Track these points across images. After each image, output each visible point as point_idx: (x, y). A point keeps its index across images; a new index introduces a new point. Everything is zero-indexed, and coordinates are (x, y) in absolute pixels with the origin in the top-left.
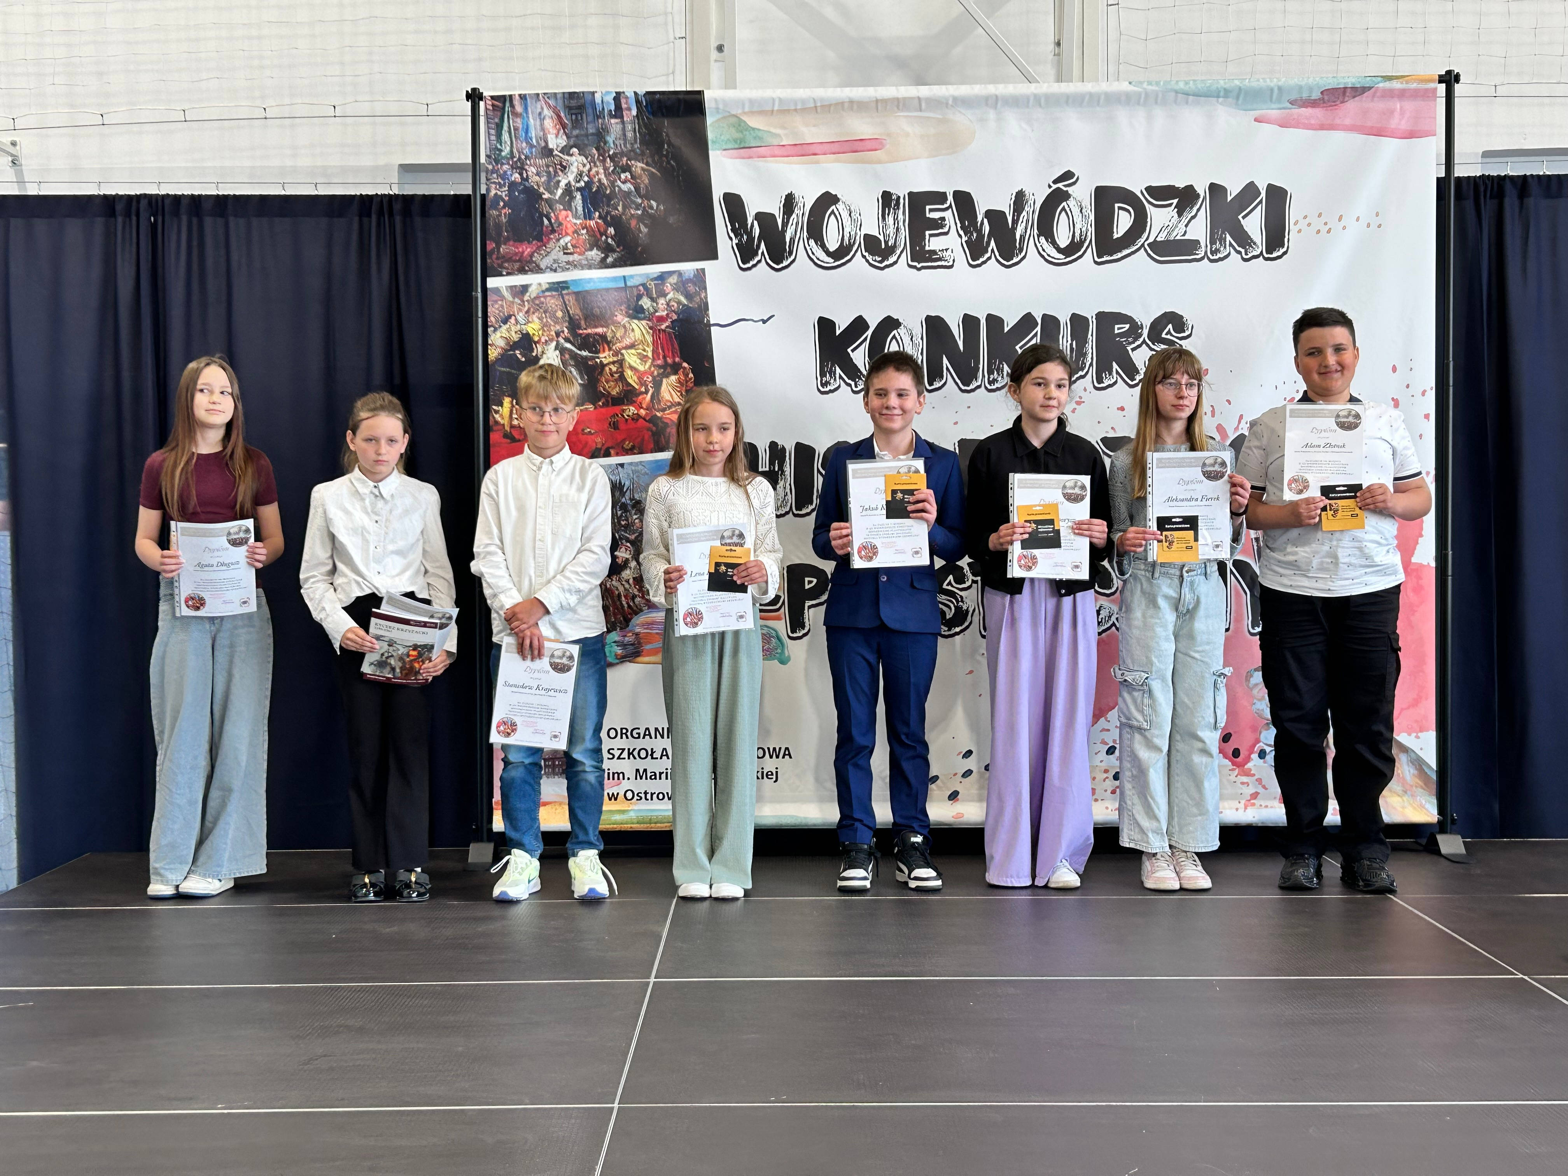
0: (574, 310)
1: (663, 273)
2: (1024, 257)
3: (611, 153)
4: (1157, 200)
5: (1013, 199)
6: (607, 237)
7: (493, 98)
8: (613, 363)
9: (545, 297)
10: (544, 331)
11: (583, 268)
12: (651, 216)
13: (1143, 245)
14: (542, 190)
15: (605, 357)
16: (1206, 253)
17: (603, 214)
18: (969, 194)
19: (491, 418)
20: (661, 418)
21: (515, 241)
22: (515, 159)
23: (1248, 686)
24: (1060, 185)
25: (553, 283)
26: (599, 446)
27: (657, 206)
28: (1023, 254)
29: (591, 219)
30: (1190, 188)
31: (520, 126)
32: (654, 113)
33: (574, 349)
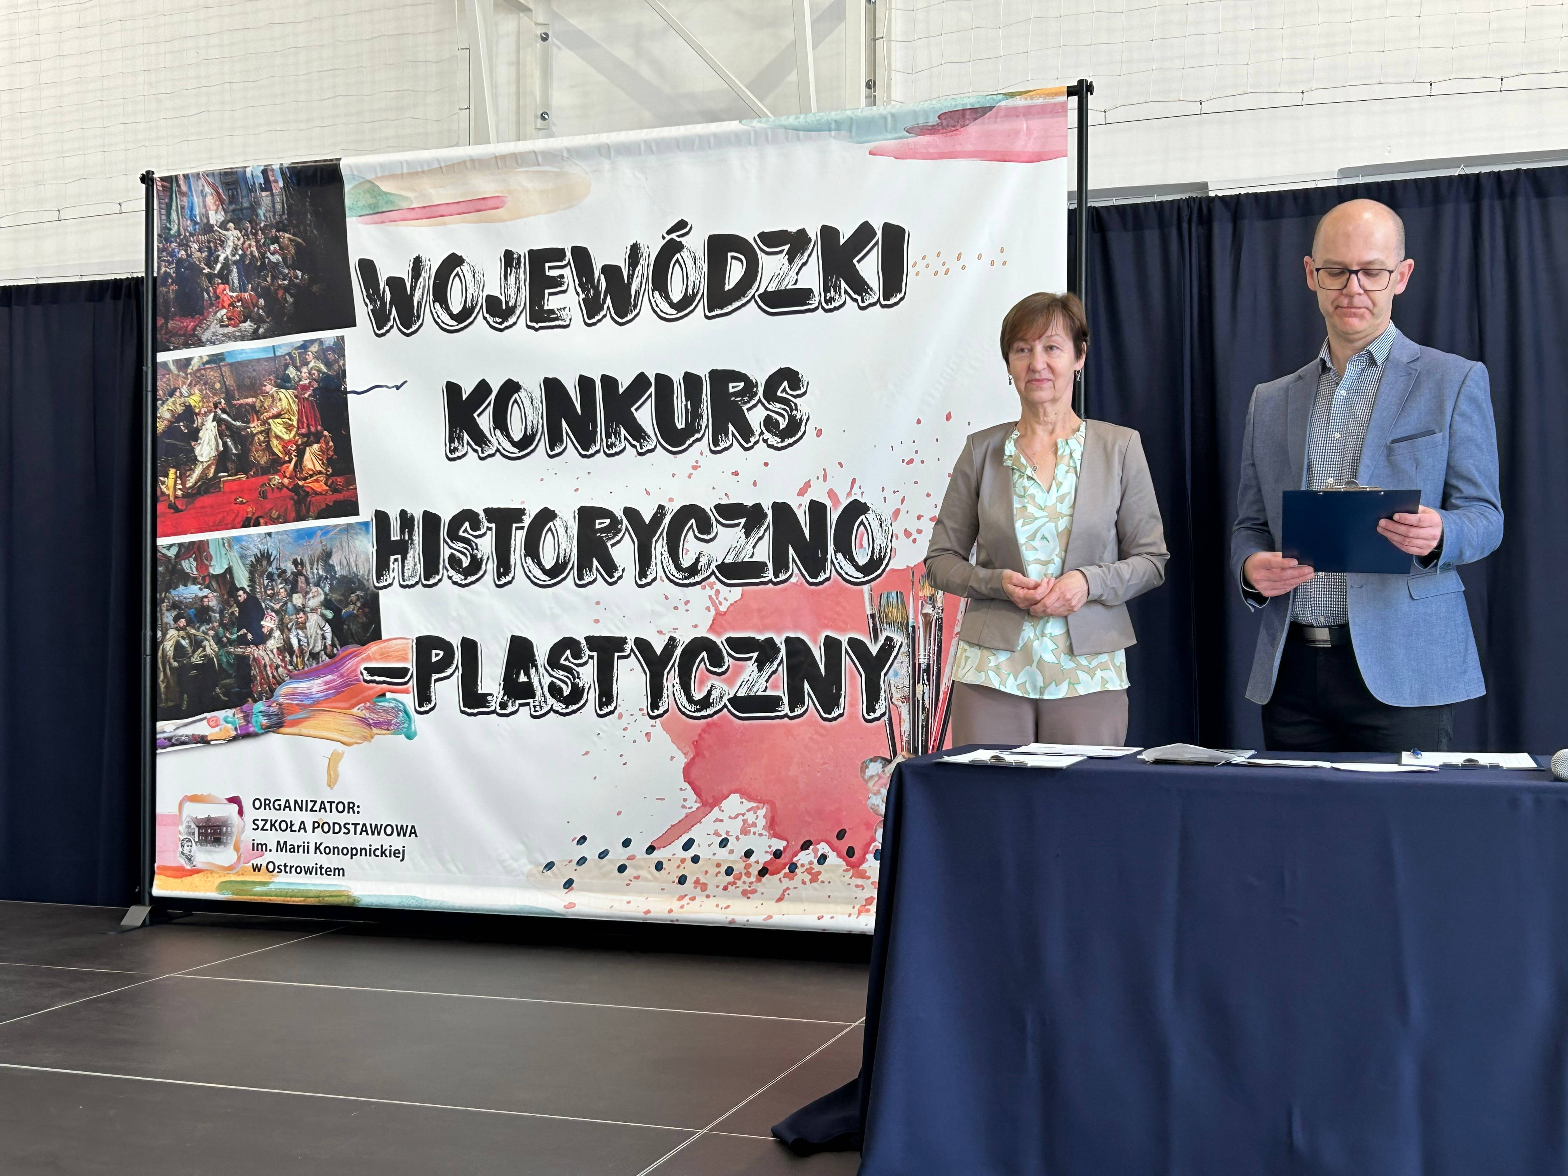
0: (230, 382)
1: (306, 341)
2: (638, 314)
3: (262, 225)
4: (769, 247)
5: (628, 252)
6: (259, 308)
7: (162, 179)
8: (261, 432)
9: (205, 369)
10: (204, 403)
11: (236, 339)
12: (296, 285)
13: (753, 296)
14: (202, 265)
15: (255, 427)
16: (820, 302)
17: (255, 285)
18: (586, 249)
19: (158, 489)
20: (303, 487)
21: (181, 316)
22: (182, 237)
23: (864, 779)
24: (673, 236)
25: (213, 355)
26: (250, 516)
27: (302, 276)
28: (637, 311)
29: (245, 292)
30: (802, 233)
31: (186, 204)
32: (299, 184)
33: (229, 419)
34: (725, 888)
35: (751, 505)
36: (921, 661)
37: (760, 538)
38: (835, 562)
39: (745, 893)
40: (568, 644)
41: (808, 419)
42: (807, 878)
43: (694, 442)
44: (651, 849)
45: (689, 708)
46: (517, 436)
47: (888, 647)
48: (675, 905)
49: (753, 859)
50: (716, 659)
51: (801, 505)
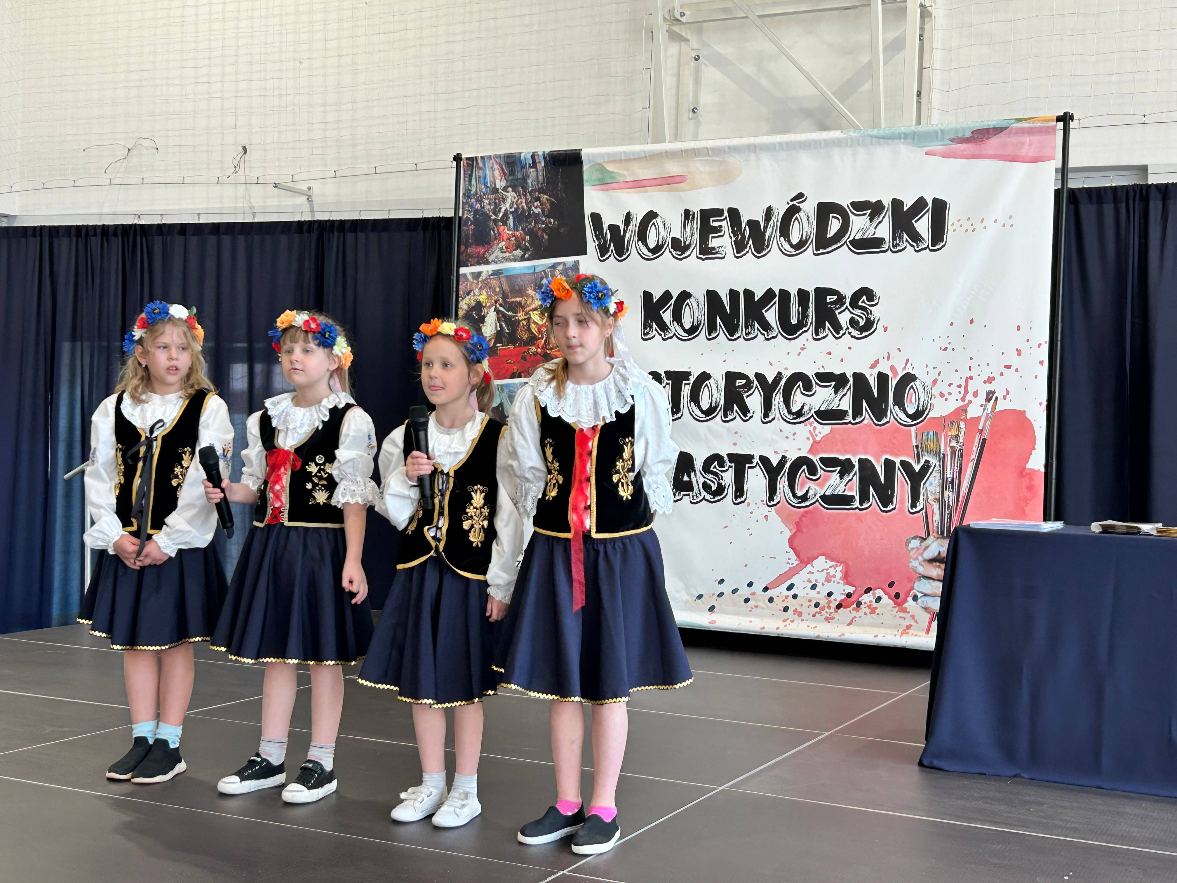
0: (506, 287)
1: (555, 264)
2: (769, 251)
3: (530, 190)
4: (857, 211)
5: (765, 212)
6: (525, 242)
7: (467, 159)
8: (525, 319)
9: (490, 279)
10: (488, 300)
11: (511, 261)
12: (550, 228)
13: (846, 242)
14: (491, 214)
15: (521, 316)
16: (889, 246)
17: (524, 227)
18: (737, 210)
20: (550, 354)
21: (476, 245)
22: (478, 195)
23: (907, 549)
24: (795, 202)
25: (496, 270)
26: (515, 371)
27: (554, 222)
28: (769, 249)
29: (517, 231)
30: (879, 202)
31: (482, 175)
32: (554, 164)
33: (504, 311)
34: (814, 616)
35: (839, 373)
36: (948, 476)
37: (844, 395)
38: (894, 412)
39: (827, 619)
40: (716, 458)
41: (879, 320)
42: (868, 611)
43: (803, 333)
44: (766, 589)
45: (794, 501)
46: (687, 326)
47: (926, 467)
48: (781, 625)
49: (832, 598)
50: (813, 470)
51: (872, 375)
